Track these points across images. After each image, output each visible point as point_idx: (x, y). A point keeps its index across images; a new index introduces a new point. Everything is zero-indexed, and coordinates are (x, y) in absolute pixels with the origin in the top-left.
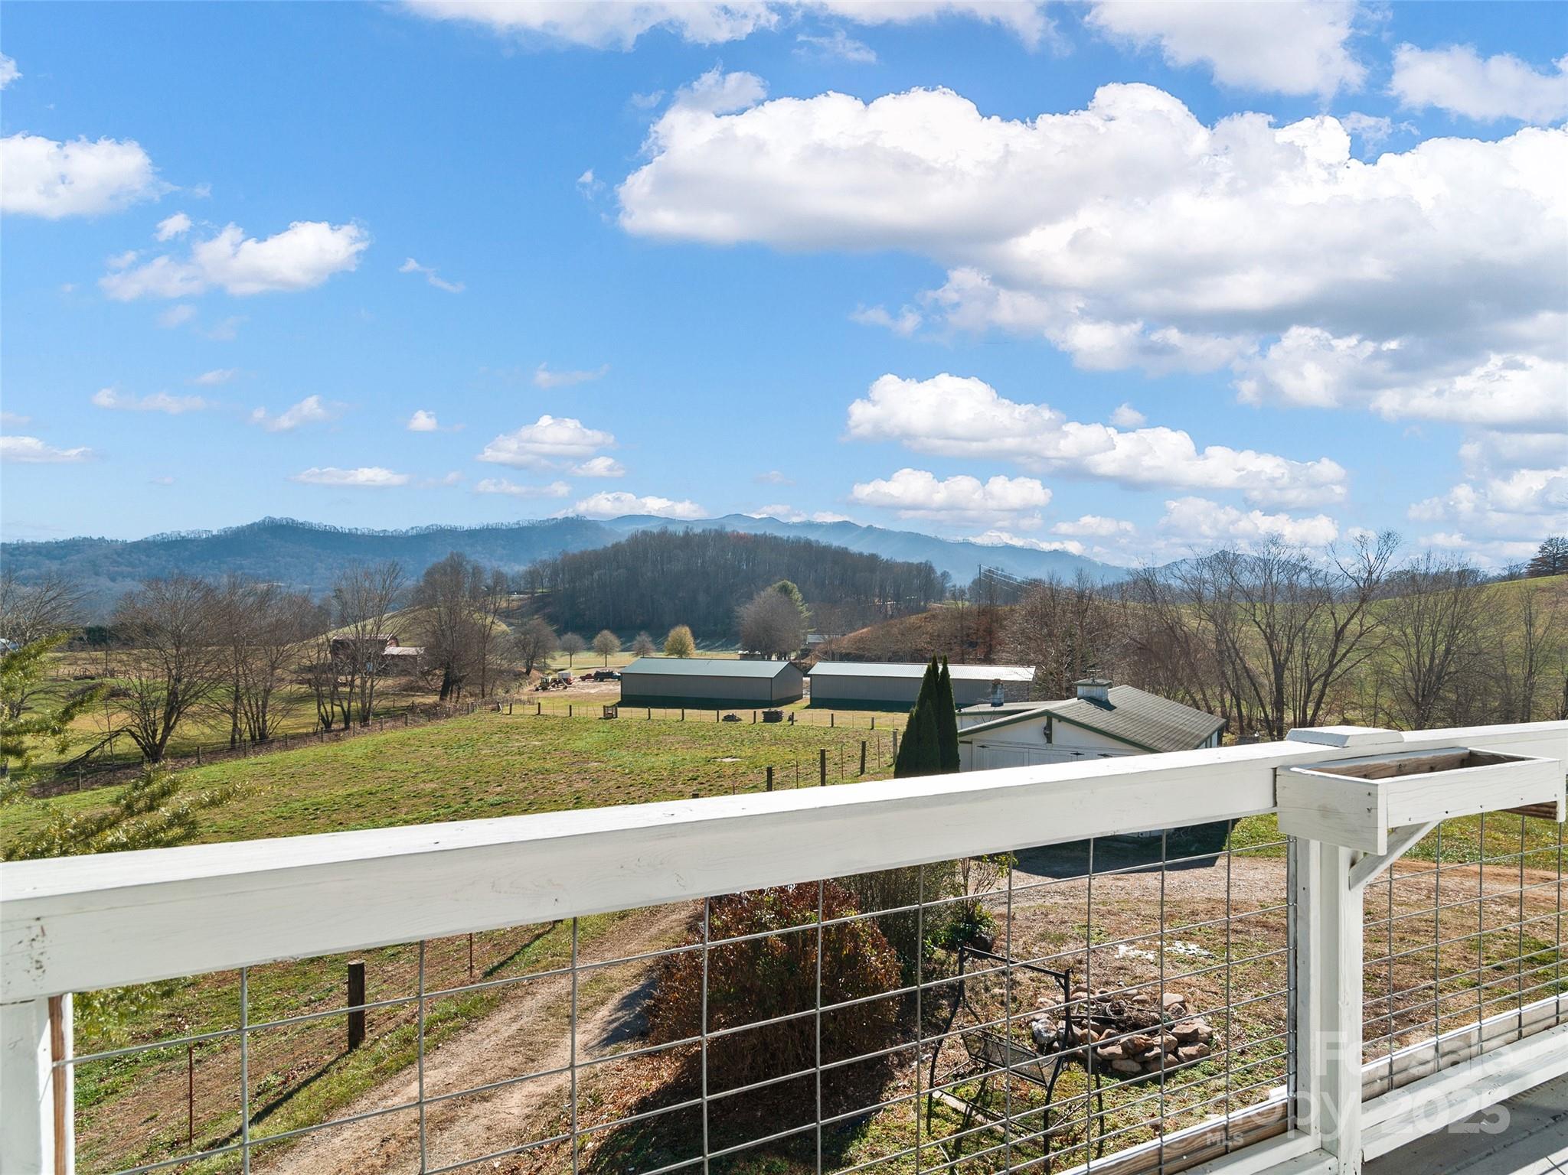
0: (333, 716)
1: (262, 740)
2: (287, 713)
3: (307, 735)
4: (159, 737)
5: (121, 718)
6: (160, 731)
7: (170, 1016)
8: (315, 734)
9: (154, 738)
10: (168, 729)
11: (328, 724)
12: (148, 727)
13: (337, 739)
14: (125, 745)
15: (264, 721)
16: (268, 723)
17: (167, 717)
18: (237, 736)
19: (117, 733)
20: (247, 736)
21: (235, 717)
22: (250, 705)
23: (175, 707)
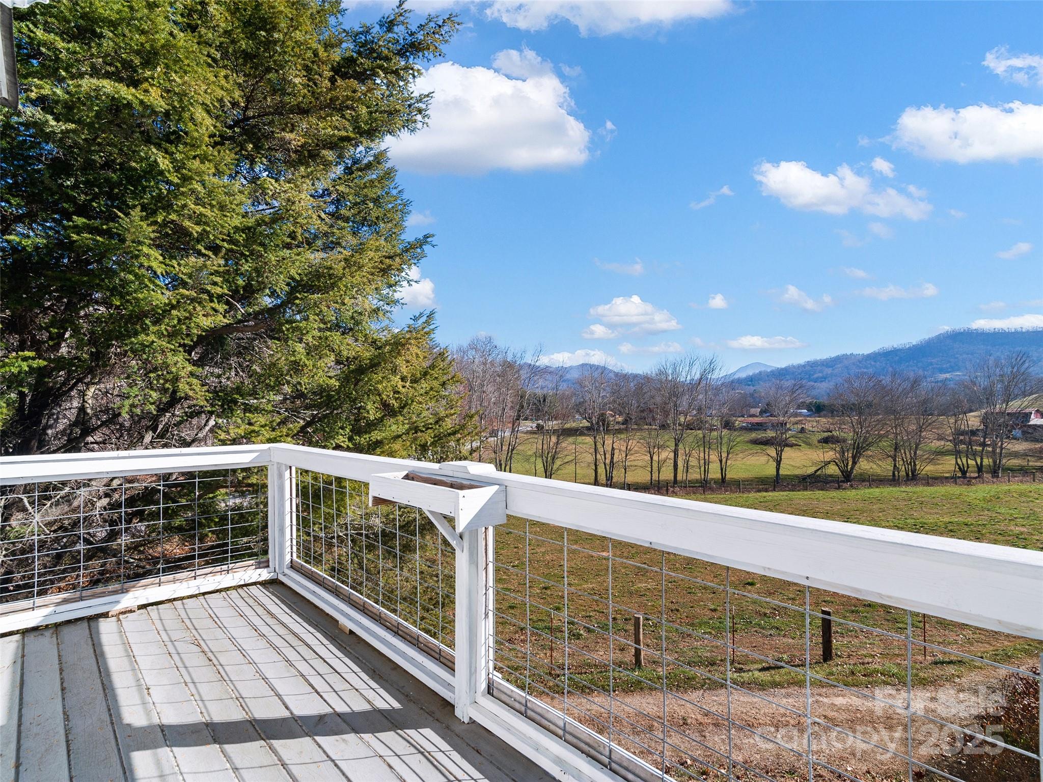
0: (968, 467)
1: (913, 477)
2: (931, 461)
3: (947, 478)
4: (849, 467)
5: (830, 455)
6: (850, 463)
7: (775, 609)
8: (952, 478)
9: (847, 467)
10: (854, 463)
11: (964, 473)
12: (844, 460)
13: (969, 484)
14: (833, 470)
15: (915, 465)
16: (918, 467)
17: (854, 457)
18: (896, 473)
19: (829, 463)
20: (903, 473)
21: (895, 460)
22: (905, 453)
23: (859, 451)
